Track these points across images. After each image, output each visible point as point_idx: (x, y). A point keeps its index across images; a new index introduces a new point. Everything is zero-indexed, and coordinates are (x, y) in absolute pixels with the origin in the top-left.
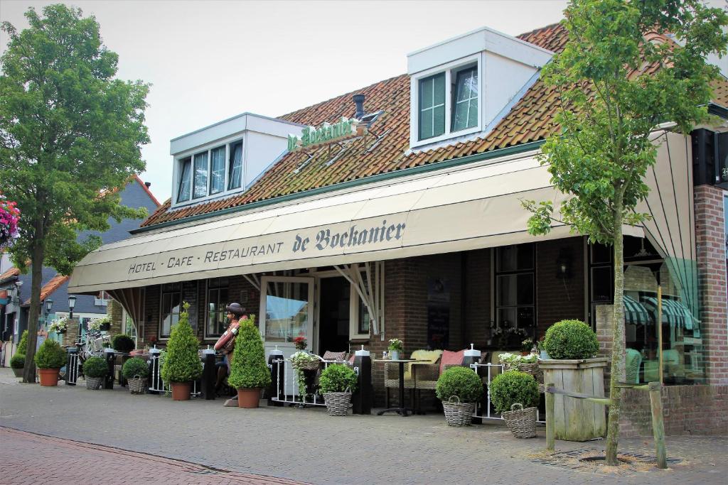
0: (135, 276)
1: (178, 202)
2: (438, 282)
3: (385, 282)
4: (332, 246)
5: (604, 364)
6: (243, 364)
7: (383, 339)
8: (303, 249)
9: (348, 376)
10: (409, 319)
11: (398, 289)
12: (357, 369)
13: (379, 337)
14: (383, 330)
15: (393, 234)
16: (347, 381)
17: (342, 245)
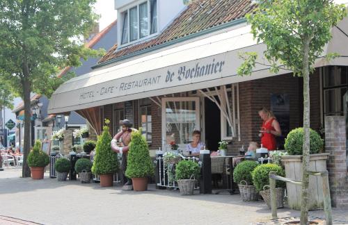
0: (83, 101)
1: (122, 44)
2: (279, 97)
3: (240, 99)
4: (186, 78)
5: (326, 158)
6: (134, 161)
7: (239, 140)
8: (171, 80)
9: (192, 168)
10: (255, 125)
11: (247, 104)
12: (200, 163)
13: (237, 138)
14: (239, 134)
15: (218, 68)
16: (192, 172)
17: (191, 77)
